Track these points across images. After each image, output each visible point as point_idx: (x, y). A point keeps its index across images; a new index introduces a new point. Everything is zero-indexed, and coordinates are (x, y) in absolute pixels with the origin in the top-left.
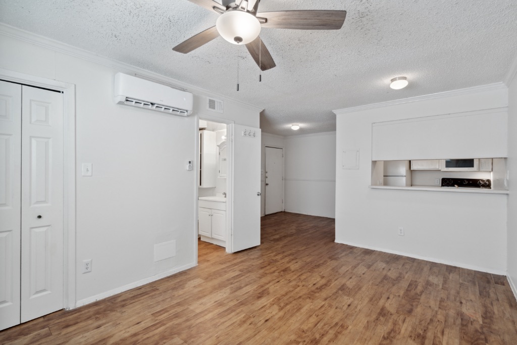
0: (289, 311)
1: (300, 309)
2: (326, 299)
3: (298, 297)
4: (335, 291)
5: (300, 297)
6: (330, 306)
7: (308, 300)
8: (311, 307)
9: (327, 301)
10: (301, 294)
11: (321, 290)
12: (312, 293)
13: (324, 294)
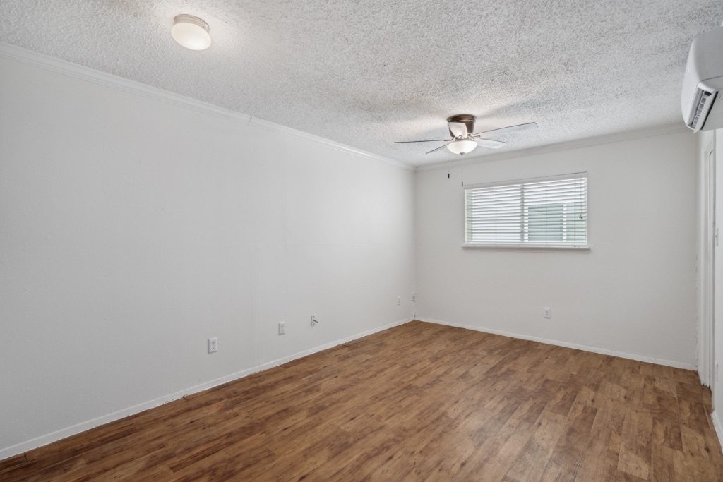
0: (434, 412)
1: (420, 414)
2: (382, 427)
3: (422, 431)
4: (360, 443)
5: (419, 431)
6: (379, 418)
7: (408, 426)
8: (404, 416)
9: (381, 424)
10: (419, 435)
11: (382, 445)
12: (399, 439)
13: (381, 437)
